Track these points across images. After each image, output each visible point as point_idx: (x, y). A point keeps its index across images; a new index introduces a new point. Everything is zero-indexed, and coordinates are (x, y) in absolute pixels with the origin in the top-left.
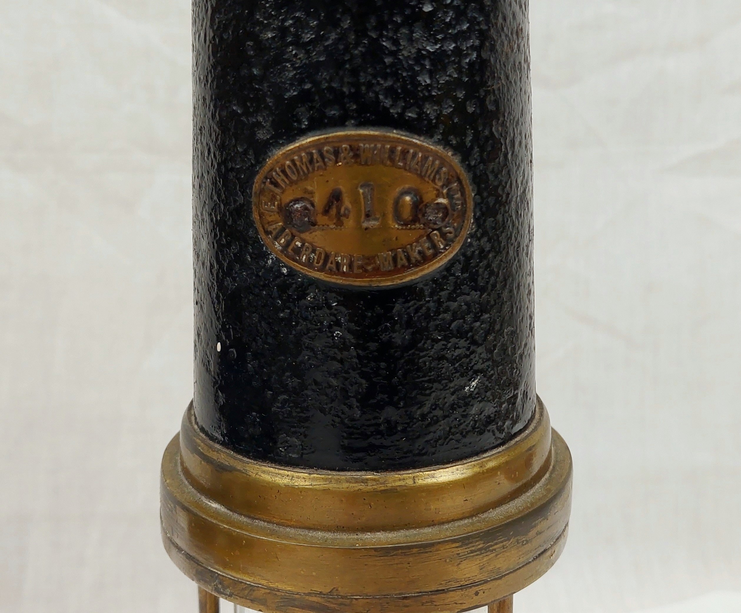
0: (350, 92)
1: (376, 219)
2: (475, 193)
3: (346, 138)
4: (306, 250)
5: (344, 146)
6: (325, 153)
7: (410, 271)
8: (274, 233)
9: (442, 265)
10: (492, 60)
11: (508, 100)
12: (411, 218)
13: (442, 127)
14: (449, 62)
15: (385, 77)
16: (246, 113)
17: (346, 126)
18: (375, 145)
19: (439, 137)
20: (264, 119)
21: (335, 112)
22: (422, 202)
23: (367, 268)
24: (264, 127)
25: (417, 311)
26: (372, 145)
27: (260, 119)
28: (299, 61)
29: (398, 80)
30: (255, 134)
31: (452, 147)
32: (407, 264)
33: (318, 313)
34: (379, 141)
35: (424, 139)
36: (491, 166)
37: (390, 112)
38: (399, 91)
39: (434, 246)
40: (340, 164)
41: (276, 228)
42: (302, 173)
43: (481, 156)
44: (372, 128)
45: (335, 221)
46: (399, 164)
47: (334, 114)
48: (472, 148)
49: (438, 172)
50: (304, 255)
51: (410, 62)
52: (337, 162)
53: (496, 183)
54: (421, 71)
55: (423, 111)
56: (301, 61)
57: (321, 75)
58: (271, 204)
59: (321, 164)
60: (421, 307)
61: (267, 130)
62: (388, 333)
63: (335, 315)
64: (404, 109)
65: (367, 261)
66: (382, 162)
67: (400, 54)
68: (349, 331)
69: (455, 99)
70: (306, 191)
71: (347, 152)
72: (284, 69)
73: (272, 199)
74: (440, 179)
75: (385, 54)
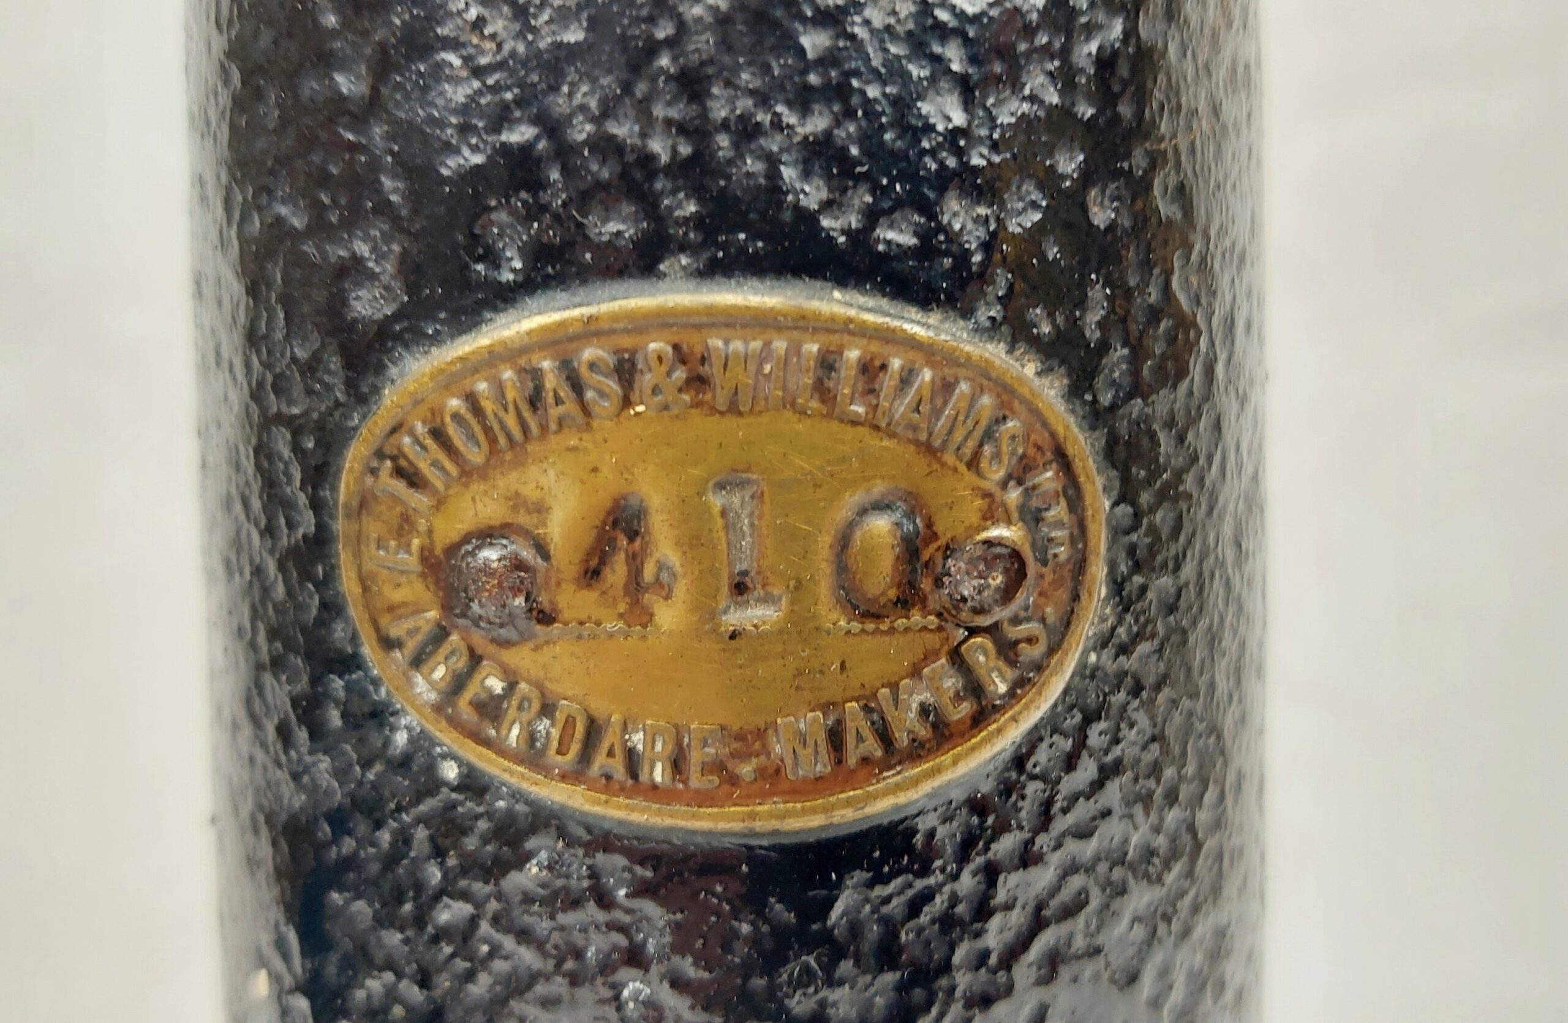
0: (674, 151)
1: (767, 600)
2: (1113, 500)
3: (662, 320)
4: (520, 708)
5: (652, 346)
6: (584, 371)
7: (892, 778)
8: (411, 645)
9: (1004, 750)
10: (1173, 49)
11: (1219, 187)
12: (893, 593)
13: (1002, 280)
14: (1028, 54)
15: (803, 101)
16: (319, 228)
17: (662, 276)
18: (767, 344)
19: (992, 313)
20: (374, 250)
21: (621, 227)
22: (935, 536)
23: (737, 771)
24: (373, 276)
25: (914, 908)
26: (756, 345)
27: (362, 249)
28: (489, 45)
29: (849, 113)
30: (344, 303)
31: (1036, 344)
32: (879, 753)
33: (563, 918)
34: (779, 328)
35: (941, 322)
36: (1163, 402)
37: (823, 229)
38: (854, 151)
39: (975, 689)
40: (640, 408)
41: (417, 630)
42: (502, 441)
43: (1135, 372)
44: (755, 282)
45: (622, 607)
46: (853, 408)
47: (619, 233)
48: (1104, 347)
49: (989, 435)
50: (513, 723)
51: (894, 49)
52: (627, 402)
53: (1178, 462)
54: (933, 79)
55: (939, 223)
56: (499, 46)
57: (570, 95)
58: (399, 546)
59: (570, 406)
60: (927, 896)
61: (387, 288)
62: (811, 990)
63: (623, 929)
64: (872, 216)
65: (736, 745)
66: (790, 403)
67: (857, 19)
68: (678, 983)
69: (1049, 180)
70: (517, 501)
71: (664, 368)
72: (439, 71)
73: (401, 528)
74: (997, 456)
75: (804, 20)
